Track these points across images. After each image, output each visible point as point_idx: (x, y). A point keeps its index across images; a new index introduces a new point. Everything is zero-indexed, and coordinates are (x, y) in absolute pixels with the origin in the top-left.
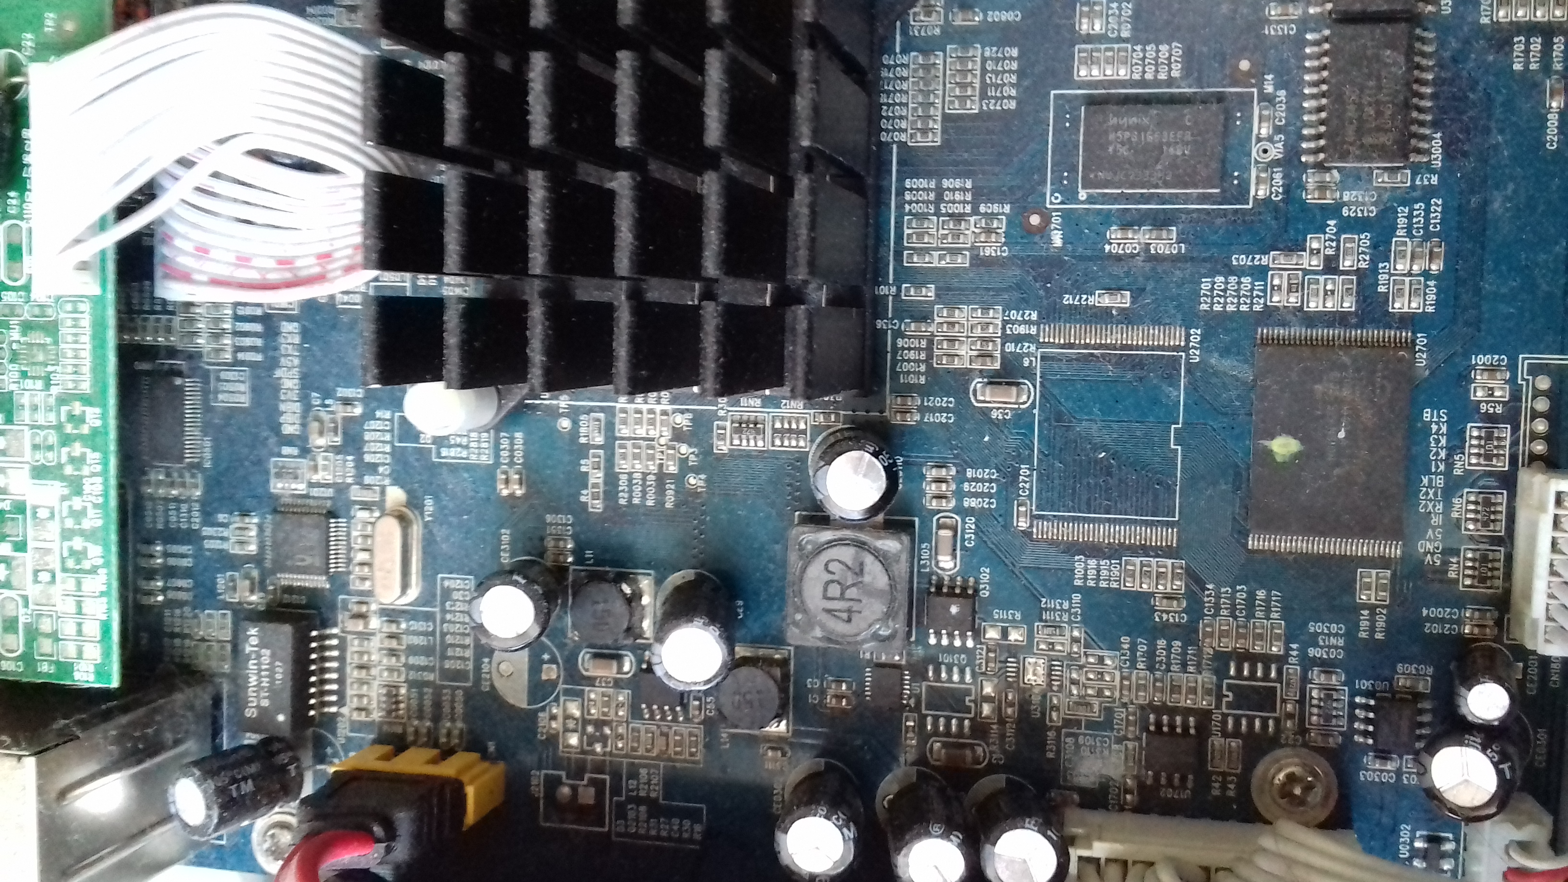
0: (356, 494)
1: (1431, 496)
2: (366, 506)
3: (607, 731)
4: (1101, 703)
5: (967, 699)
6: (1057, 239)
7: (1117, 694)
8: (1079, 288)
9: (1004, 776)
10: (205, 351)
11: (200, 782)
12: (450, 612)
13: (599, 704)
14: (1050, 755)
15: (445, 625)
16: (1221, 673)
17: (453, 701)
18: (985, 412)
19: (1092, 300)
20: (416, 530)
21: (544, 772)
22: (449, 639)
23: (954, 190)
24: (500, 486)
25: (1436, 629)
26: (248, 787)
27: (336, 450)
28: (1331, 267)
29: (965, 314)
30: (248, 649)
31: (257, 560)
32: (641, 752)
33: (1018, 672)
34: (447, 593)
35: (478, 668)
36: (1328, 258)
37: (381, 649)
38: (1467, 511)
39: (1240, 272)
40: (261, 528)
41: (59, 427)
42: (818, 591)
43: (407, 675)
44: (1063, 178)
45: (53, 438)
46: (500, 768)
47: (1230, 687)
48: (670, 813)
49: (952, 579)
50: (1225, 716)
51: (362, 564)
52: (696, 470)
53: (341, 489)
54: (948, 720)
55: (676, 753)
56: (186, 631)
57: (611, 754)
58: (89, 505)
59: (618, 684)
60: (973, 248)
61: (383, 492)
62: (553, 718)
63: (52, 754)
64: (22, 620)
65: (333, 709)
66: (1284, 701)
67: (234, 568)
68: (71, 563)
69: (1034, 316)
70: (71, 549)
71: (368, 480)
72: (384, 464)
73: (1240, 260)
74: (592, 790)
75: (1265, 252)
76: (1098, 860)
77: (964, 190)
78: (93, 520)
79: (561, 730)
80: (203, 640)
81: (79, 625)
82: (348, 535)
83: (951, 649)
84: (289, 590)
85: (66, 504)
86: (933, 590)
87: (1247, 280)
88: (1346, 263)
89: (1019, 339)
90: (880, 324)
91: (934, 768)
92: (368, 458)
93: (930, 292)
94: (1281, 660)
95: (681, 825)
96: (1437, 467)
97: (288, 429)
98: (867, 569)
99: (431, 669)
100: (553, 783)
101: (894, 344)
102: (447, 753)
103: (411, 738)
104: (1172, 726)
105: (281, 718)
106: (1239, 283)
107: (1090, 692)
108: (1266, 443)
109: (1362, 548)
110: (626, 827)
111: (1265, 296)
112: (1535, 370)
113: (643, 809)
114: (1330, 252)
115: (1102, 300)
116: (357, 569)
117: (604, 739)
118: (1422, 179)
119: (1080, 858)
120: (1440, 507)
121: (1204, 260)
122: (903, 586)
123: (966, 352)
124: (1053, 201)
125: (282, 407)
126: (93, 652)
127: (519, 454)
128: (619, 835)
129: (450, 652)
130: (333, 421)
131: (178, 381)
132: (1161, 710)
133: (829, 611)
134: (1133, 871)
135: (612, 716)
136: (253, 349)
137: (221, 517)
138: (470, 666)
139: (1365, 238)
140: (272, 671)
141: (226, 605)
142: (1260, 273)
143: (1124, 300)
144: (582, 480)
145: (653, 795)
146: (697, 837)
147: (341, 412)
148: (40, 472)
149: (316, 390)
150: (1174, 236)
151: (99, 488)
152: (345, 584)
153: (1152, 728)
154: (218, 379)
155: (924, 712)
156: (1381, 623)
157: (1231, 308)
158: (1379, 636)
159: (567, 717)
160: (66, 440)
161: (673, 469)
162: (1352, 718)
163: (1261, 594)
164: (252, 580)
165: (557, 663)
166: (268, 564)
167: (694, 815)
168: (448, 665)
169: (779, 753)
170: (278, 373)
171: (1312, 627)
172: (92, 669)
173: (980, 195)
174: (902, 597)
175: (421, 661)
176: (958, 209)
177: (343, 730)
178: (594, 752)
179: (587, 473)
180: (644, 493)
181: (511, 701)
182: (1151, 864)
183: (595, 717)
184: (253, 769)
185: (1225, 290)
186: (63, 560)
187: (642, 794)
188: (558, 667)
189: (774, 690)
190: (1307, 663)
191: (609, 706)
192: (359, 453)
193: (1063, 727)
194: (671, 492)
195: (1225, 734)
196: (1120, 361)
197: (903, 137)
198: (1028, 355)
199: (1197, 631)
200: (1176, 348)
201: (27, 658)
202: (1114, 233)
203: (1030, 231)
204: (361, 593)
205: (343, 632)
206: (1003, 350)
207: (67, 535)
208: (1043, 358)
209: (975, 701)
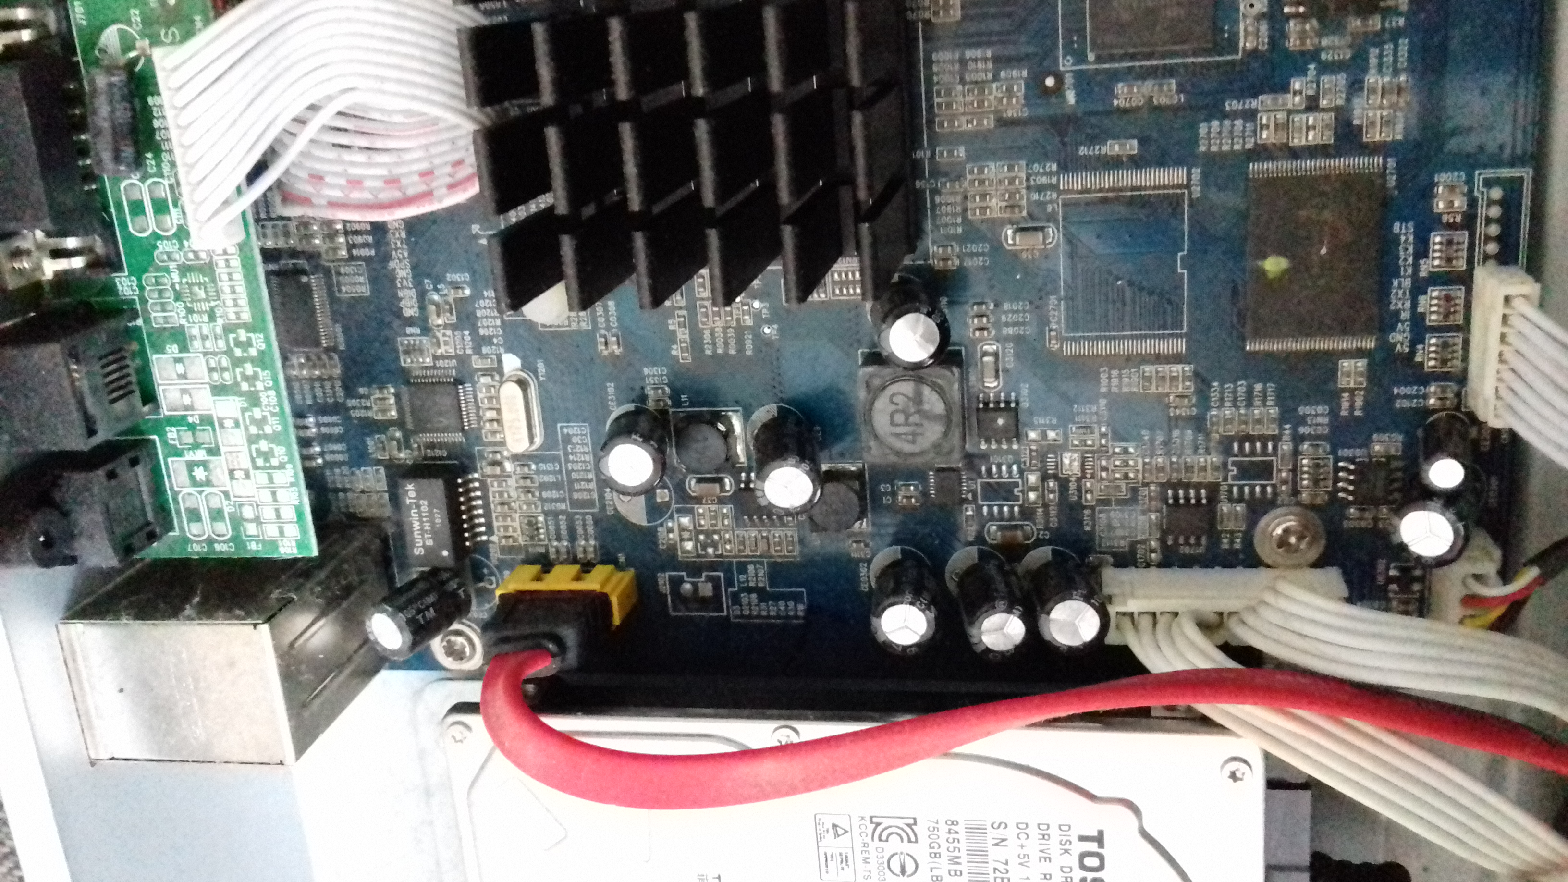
0: (477, 363)
1: (1400, 295)
2: (487, 372)
3: (716, 537)
4: (1127, 484)
5: (1016, 490)
6: (1071, 97)
7: (1140, 476)
8: (1094, 140)
9: (1050, 548)
10: (323, 250)
11: (392, 616)
12: (572, 454)
13: (707, 517)
14: (1087, 528)
15: (569, 465)
16: (1227, 451)
17: (584, 525)
18: (1015, 255)
19: (1105, 150)
20: (533, 391)
21: (667, 574)
22: (574, 476)
23: (976, 60)
24: (601, 348)
25: (1406, 404)
26: (431, 614)
27: (454, 327)
28: (1312, 105)
29: (993, 170)
30: (408, 501)
31: (400, 423)
32: (748, 552)
33: (1057, 466)
34: (567, 439)
35: (602, 497)
36: (1309, 98)
37: (517, 488)
38: (1431, 306)
39: (1233, 115)
40: (397, 396)
41: (229, 352)
42: (886, 419)
43: (543, 507)
44: (1072, 42)
45: (225, 362)
46: (630, 573)
47: (1234, 464)
48: (776, 597)
49: (997, 395)
50: (1231, 486)
51: (491, 421)
52: (769, 322)
53: (462, 360)
54: (1001, 507)
55: (776, 551)
56: (348, 486)
57: (721, 556)
58: (268, 414)
59: (722, 501)
60: (997, 112)
61: (500, 361)
62: (670, 530)
63: (280, 618)
64: (226, 510)
65: (484, 538)
66: (1279, 471)
67: (379, 432)
68: (260, 462)
69: (1054, 167)
70: (258, 451)
71: (485, 350)
72: (497, 336)
73: (1232, 105)
74: (709, 585)
75: (1255, 96)
76: (1131, 614)
77: (985, 60)
78: (273, 426)
79: (678, 539)
80: (363, 492)
81: (277, 511)
82: (475, 397)
83: (999, 451)
84: (432, 446)
85: (247, 414)
86: (981, 406)
87: (1239, 123)
88: (1324, 103)
89: (1040, 189)
90: (918, 184)
91: (991, 546)
92: (482, 332)
93: (961, 152)
94: (1276, 439)
95: (787, 606)
96: (1405, 270)
97: (408, 313)
98: (925, 399)
99: (563, 500)
100: (676, 583)
101: (933, 201)
102: (587, 567)
103: (553, 556)
104: (1187, 499)
105: (445, 553)
106: (1233, 126)
107: (1117, 475)
108: (1260, 263)
109: (1344, 344)
110: (742, 610)
111: (1256, 135)
112: (1489, 183)
113: (754, 596)
114: (1311, 92)
115: (1112, 148)
116: (488, 425)
117: (715, 545)
118: (1390, 23)
119: (1117, 613)
120: (1408, 304)
121: (1202, 108)
122: (957, 409)
123: (995, 204)
124: (1066, 64)
125: (400, 294)
126: (292, 531)
127: (613, 319)
128: (736, 617)
129: (576, 486)
130: (447, 302)
131: (304, 279)
132: (1175, 486)
133: (897, 435)
134: (1162, 621)
135: (720, 526)
136: (366, 245)
137: (362, 390)
138: (595, 496)
139: (1341, 79)
140: (431, 514)
141: (379, 462)
142: (1250, 115)
143: (1132, 147)
144: (672, 338)
145: (760, 585)
146: (801, 614)
147: (452, 295)
148: (219, 390)
149: (428, 276)
150: (1174, 87)
151: (274, 401)
152: (479, 438)
153: (1171, 501)
154: (339, 274)
155: (980, 502)
156: (1359, 402)
157: (1226, 148)
158: (1357, 413)
159: (682, 529)
160: (237, 362)
161: (749, 321)
162: (1336, 480)
163: (1258, 387)
164: (398, 441)
165: (668, 488)
166: (410, 426)
167: (797, 598)
168: (576, 496)
169: (862, 545)
170: (392, 265)
171: (1302, 410)
172: (294, 544)
173: (1000, 62)
174: (956, 418)
175: (554, 494)
176: (981, 76)
177: (495, 554)
178: (707, 555)
179: (674, 331)
180: (726, 344)
181: (634, 521)
182: (1176, 614)
183: (705, 528)
184: (431, 599)
185: (1220, 133)
186: (253, 460)
187: (752, 584)
188: (670, 491)
189: (855, 499)
190: (1298, 439)
191: (716, 519)
192: (474, 330)
193: (1097, 505)
194: (750, 341)
195: (1231, 500)
196: (1131, 202)
197: (927, 15)
198: (1051, 202)
199: (1205, 419)
200: (1180, 186)
201: (236, 539)
202: (1120, 88)
203: (1047, 92)
204: (495, 444)
205: (483, 476)
206: (1028, 199)
207: (252, 440)
208: (1065, 205)
209: (1022, 491)
